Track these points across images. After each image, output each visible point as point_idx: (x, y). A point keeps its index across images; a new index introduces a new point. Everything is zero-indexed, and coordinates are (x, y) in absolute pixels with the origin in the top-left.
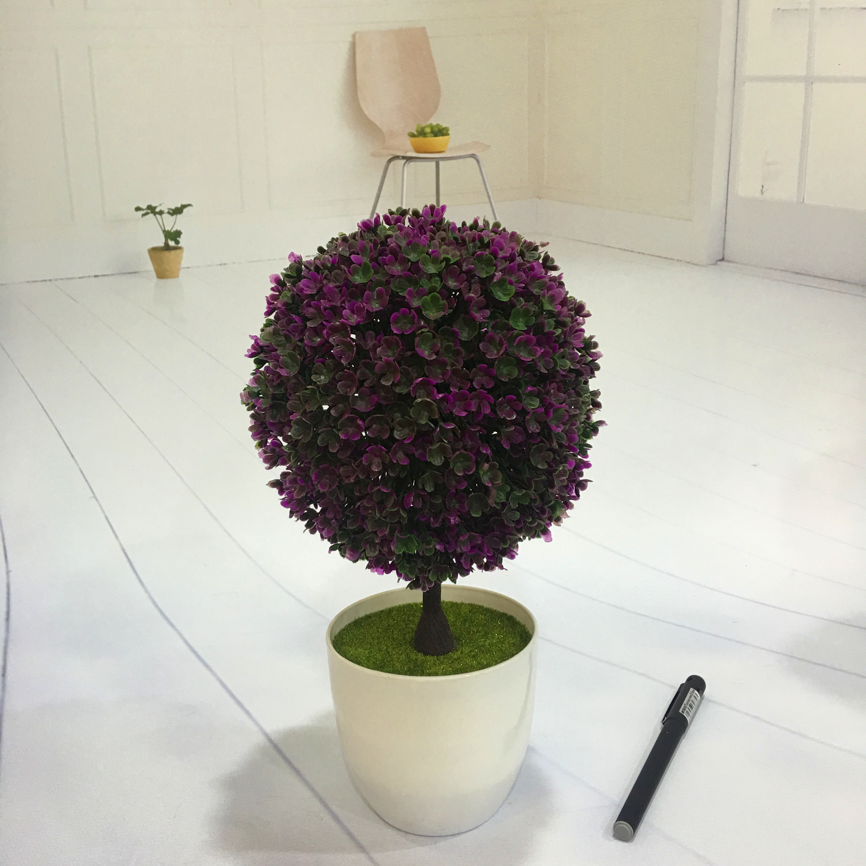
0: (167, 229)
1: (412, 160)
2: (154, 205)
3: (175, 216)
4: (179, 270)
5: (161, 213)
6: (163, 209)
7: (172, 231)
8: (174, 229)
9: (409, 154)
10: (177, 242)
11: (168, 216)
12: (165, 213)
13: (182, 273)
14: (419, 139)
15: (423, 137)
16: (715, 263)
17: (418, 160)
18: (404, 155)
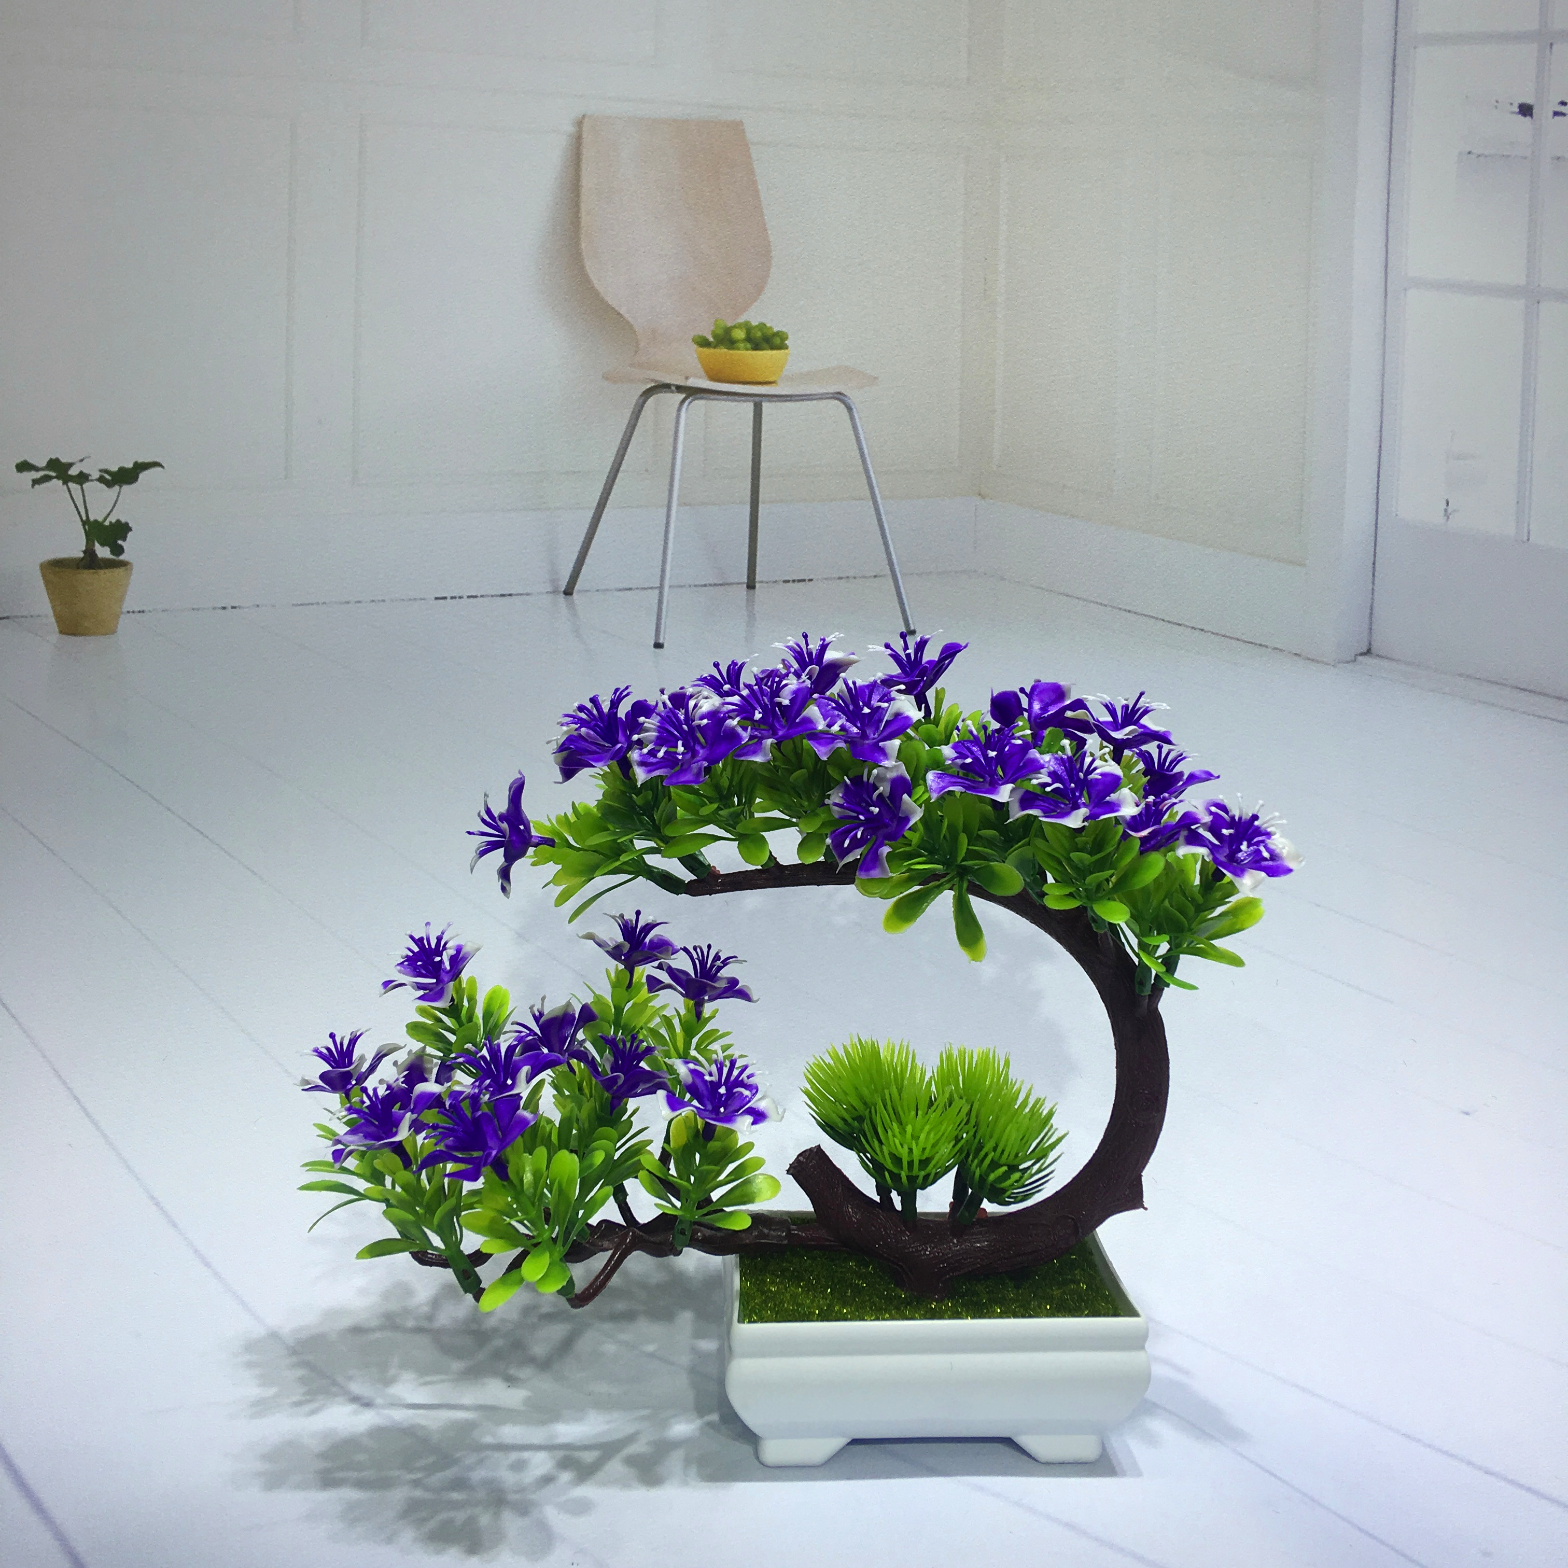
0: (92, 518)
1: (698, 396)
2: (64, 460)
3: (117, 488)
4: (117, 617)
5: (82, 478)
6: (85, 471)
7: (107, 523)
8: (113, 519)
9: (693, 382)
10: (117, 550)
11: (103, 486)
12: (92, 480)
13: (125, 623)
14: (717, 351)
15: (729, 349)
16: (1353, 659)
17: (712, 396)
18: (682, 384)
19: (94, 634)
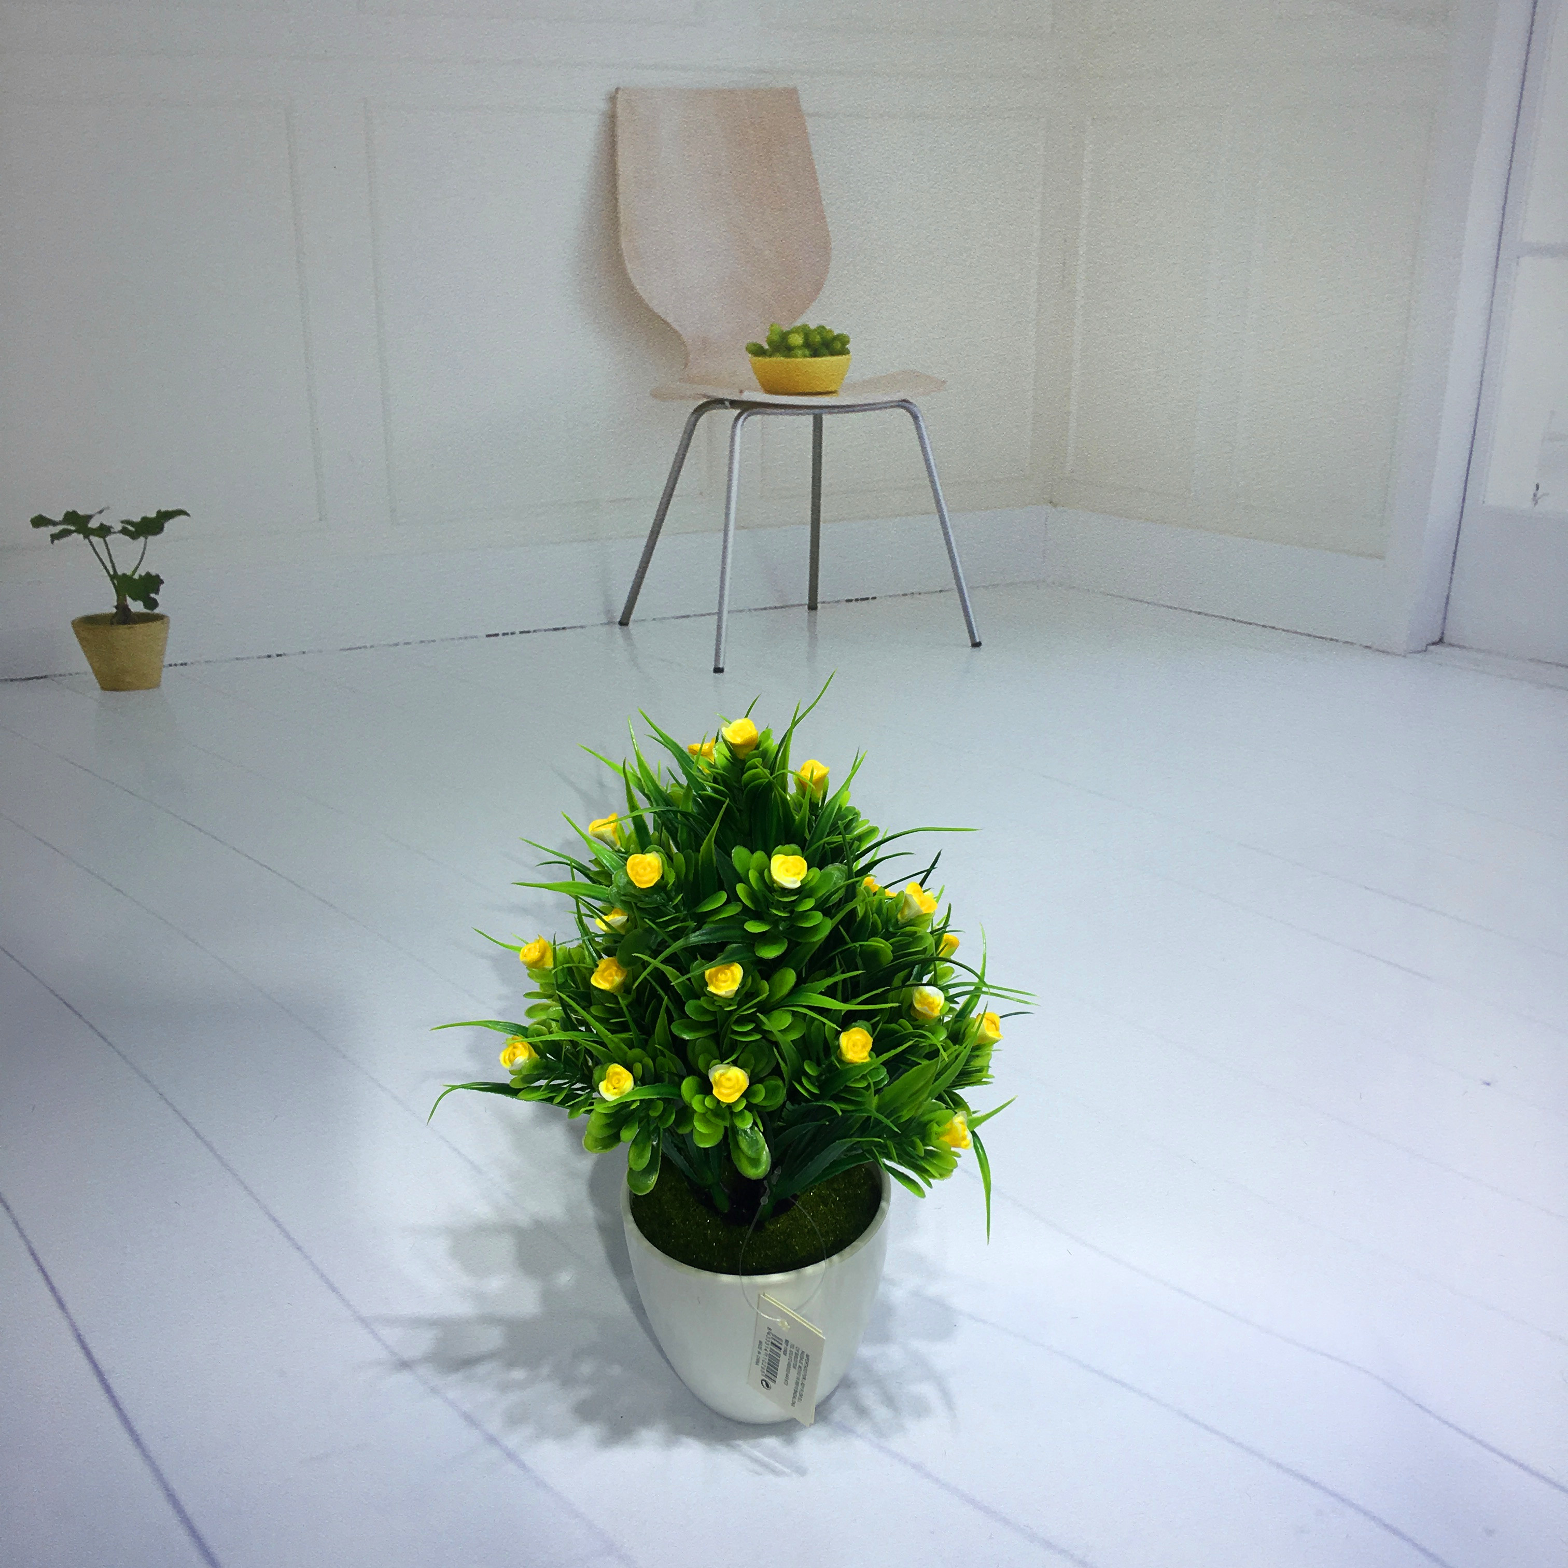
0: (120, 573)
1: (755, 410)
2: (81, 512)
3: (142, 539)
4: (158, 670)
5: (104, 531)
6: (108, 522)
7: (136, 577)
8: (142, 572)
9: (747, 396)
10: (152, 604)
11: (127, 538)
12: (115, 533)
13: (168, 677)
14: (774, 359)
15: (786, 356)
16: (1424, 648)
17: (769, 411)
18: (736, 398)
19: (138, 688)
